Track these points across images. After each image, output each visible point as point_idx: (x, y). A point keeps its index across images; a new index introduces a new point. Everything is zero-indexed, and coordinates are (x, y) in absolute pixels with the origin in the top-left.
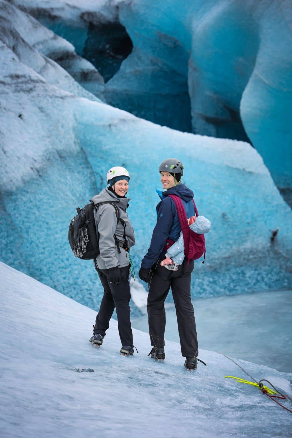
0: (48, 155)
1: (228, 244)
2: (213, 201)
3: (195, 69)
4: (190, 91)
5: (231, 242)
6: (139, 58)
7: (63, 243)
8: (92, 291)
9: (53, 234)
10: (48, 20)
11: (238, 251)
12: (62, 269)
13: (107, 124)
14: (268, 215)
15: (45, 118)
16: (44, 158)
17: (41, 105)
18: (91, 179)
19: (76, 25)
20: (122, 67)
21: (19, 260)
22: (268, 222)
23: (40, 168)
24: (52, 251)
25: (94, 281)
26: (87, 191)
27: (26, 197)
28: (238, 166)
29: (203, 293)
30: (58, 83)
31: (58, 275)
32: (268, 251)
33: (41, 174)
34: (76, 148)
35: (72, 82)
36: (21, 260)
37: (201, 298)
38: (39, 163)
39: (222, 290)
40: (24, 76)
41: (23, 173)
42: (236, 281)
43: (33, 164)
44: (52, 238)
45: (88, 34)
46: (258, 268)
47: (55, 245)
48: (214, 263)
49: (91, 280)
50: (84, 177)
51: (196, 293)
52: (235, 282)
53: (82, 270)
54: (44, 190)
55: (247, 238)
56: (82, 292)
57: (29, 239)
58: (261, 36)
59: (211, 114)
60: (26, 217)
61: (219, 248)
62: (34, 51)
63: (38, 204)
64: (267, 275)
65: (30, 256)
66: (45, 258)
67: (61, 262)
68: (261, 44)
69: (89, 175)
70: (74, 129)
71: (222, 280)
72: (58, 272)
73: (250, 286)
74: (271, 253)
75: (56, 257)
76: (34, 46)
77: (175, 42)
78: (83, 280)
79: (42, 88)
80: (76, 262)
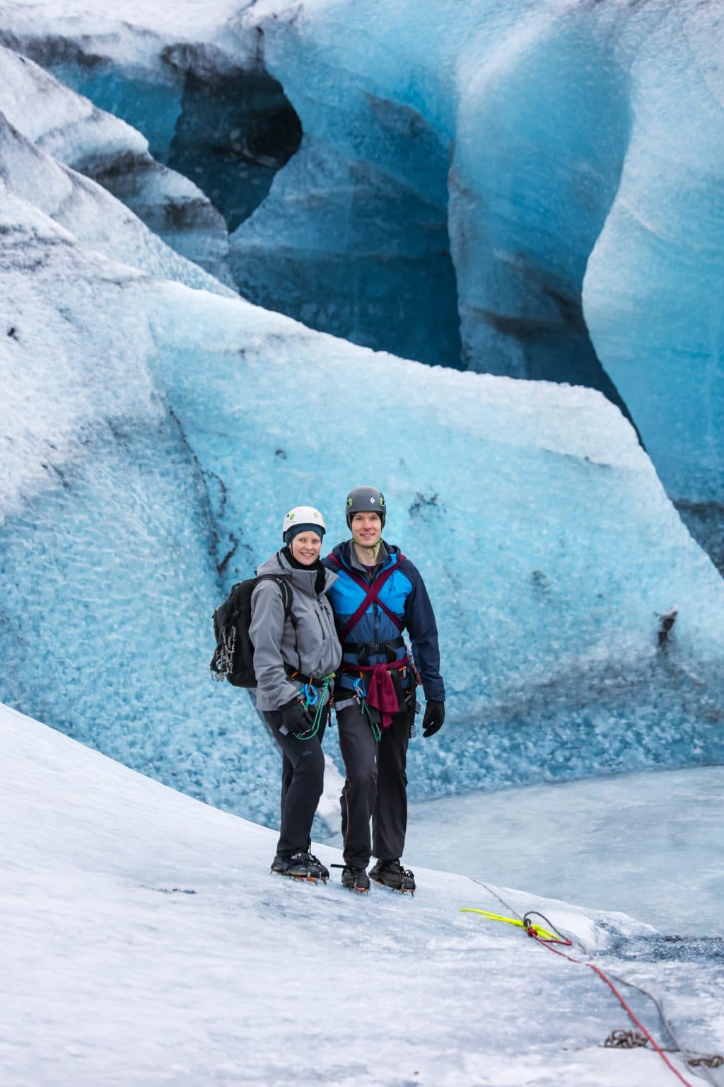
0: (86, 432)
1: (549, 650)
2: (508, 543)
3: (465, 192)
4: (454, 250)
5: (556, 645)
6: (320, 165)
7: (128, 655)
8: (202, 775)
9: (100, 633)
10: (76, 67)
11: (575, 668)
12: (124, 722)
13: (235, 347)
14: (650, 576)
15: (74, 336)
16: (75, 438)
17: (63, 302)
18: (196, 491)
19: (150, 79)
20: (275, 188)
21: (15, 700)
22: (650, 593)
23: (66, 465)
24: (100, 675)
25: (205, 749)
26: (187, 521)
27: (30, 541)
28: (573, 450)
29: (485, 776)
30: (107, 239)
31: (115, 736)
32: (651, 666)
33: (67, 479)
34: (156, 412)
35: (145, 235)
36: (20, 701)
37: (482, 789)
38: (62, 452)
39: (535, 768)
40: (20, 229)
41: (23, 477)
42: (569, 745)
43: (47, 455)
44: (99, 642)
45: (183, 102)
46: (627, 712)
47: (107, 661)
48: (513, 699)
49: (199, 748)
50: (179, 486)
51: (468, 776)
52: (568, 749)
53: (177, 722)
54: (77, 521)
55: (598, 635)
56: (179, 777)
57: (41, 648)
58: (635, 107)
59: (508, 310)
60: (33, 591)
61: (526, 661)
62: (42, 159)
63: (63, 556)
64: (650, 728)
65: (43, 688)
66: (83, 694)
67: (122, 703)
68: (635, 129)
69: (190, 480)
70: (151, 364)
71: (535, 744)
72: (116, 729)
73: (606, 756)
74: (659, 670)
75: (110, 689)
76: (40, 141)
77: (414, 121)
78: (178, 747)
79: (68, 259)
80: (161, 703)
